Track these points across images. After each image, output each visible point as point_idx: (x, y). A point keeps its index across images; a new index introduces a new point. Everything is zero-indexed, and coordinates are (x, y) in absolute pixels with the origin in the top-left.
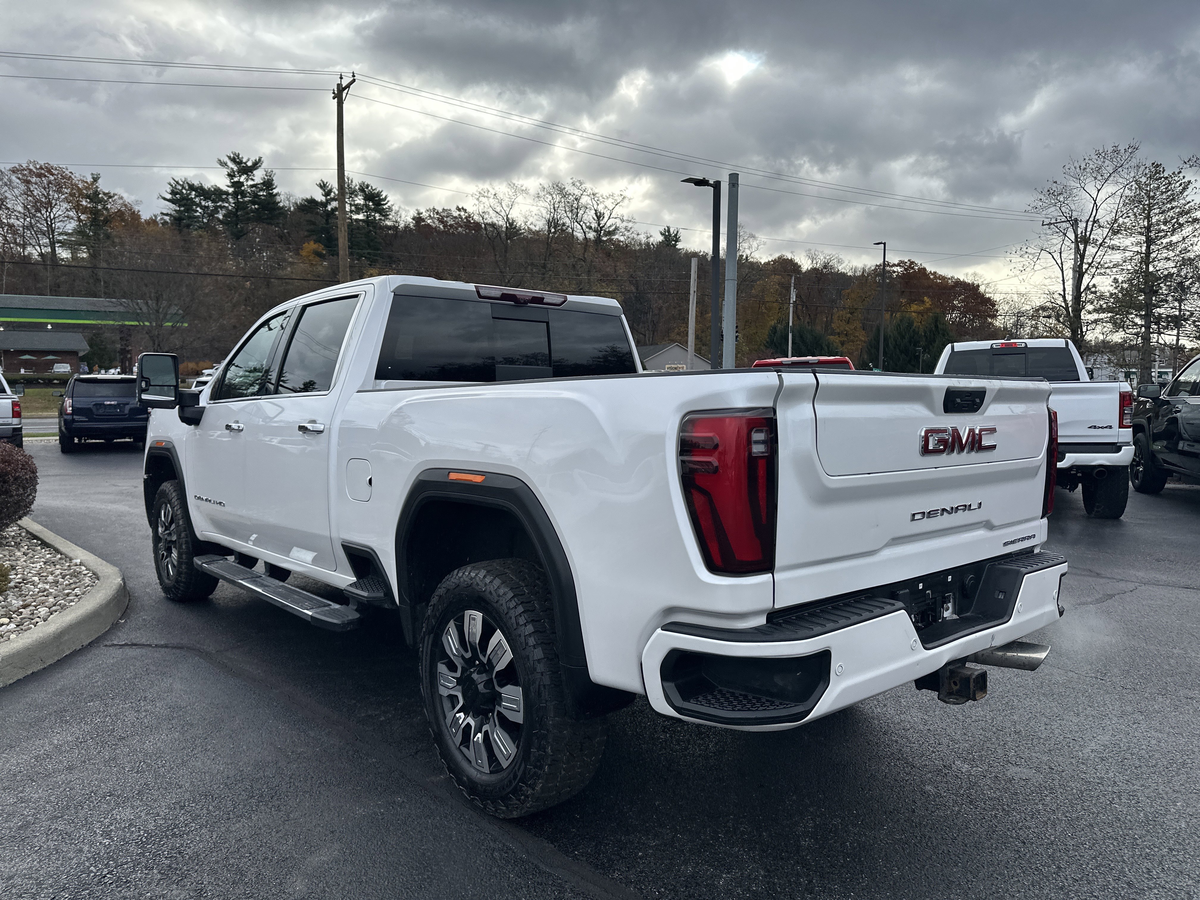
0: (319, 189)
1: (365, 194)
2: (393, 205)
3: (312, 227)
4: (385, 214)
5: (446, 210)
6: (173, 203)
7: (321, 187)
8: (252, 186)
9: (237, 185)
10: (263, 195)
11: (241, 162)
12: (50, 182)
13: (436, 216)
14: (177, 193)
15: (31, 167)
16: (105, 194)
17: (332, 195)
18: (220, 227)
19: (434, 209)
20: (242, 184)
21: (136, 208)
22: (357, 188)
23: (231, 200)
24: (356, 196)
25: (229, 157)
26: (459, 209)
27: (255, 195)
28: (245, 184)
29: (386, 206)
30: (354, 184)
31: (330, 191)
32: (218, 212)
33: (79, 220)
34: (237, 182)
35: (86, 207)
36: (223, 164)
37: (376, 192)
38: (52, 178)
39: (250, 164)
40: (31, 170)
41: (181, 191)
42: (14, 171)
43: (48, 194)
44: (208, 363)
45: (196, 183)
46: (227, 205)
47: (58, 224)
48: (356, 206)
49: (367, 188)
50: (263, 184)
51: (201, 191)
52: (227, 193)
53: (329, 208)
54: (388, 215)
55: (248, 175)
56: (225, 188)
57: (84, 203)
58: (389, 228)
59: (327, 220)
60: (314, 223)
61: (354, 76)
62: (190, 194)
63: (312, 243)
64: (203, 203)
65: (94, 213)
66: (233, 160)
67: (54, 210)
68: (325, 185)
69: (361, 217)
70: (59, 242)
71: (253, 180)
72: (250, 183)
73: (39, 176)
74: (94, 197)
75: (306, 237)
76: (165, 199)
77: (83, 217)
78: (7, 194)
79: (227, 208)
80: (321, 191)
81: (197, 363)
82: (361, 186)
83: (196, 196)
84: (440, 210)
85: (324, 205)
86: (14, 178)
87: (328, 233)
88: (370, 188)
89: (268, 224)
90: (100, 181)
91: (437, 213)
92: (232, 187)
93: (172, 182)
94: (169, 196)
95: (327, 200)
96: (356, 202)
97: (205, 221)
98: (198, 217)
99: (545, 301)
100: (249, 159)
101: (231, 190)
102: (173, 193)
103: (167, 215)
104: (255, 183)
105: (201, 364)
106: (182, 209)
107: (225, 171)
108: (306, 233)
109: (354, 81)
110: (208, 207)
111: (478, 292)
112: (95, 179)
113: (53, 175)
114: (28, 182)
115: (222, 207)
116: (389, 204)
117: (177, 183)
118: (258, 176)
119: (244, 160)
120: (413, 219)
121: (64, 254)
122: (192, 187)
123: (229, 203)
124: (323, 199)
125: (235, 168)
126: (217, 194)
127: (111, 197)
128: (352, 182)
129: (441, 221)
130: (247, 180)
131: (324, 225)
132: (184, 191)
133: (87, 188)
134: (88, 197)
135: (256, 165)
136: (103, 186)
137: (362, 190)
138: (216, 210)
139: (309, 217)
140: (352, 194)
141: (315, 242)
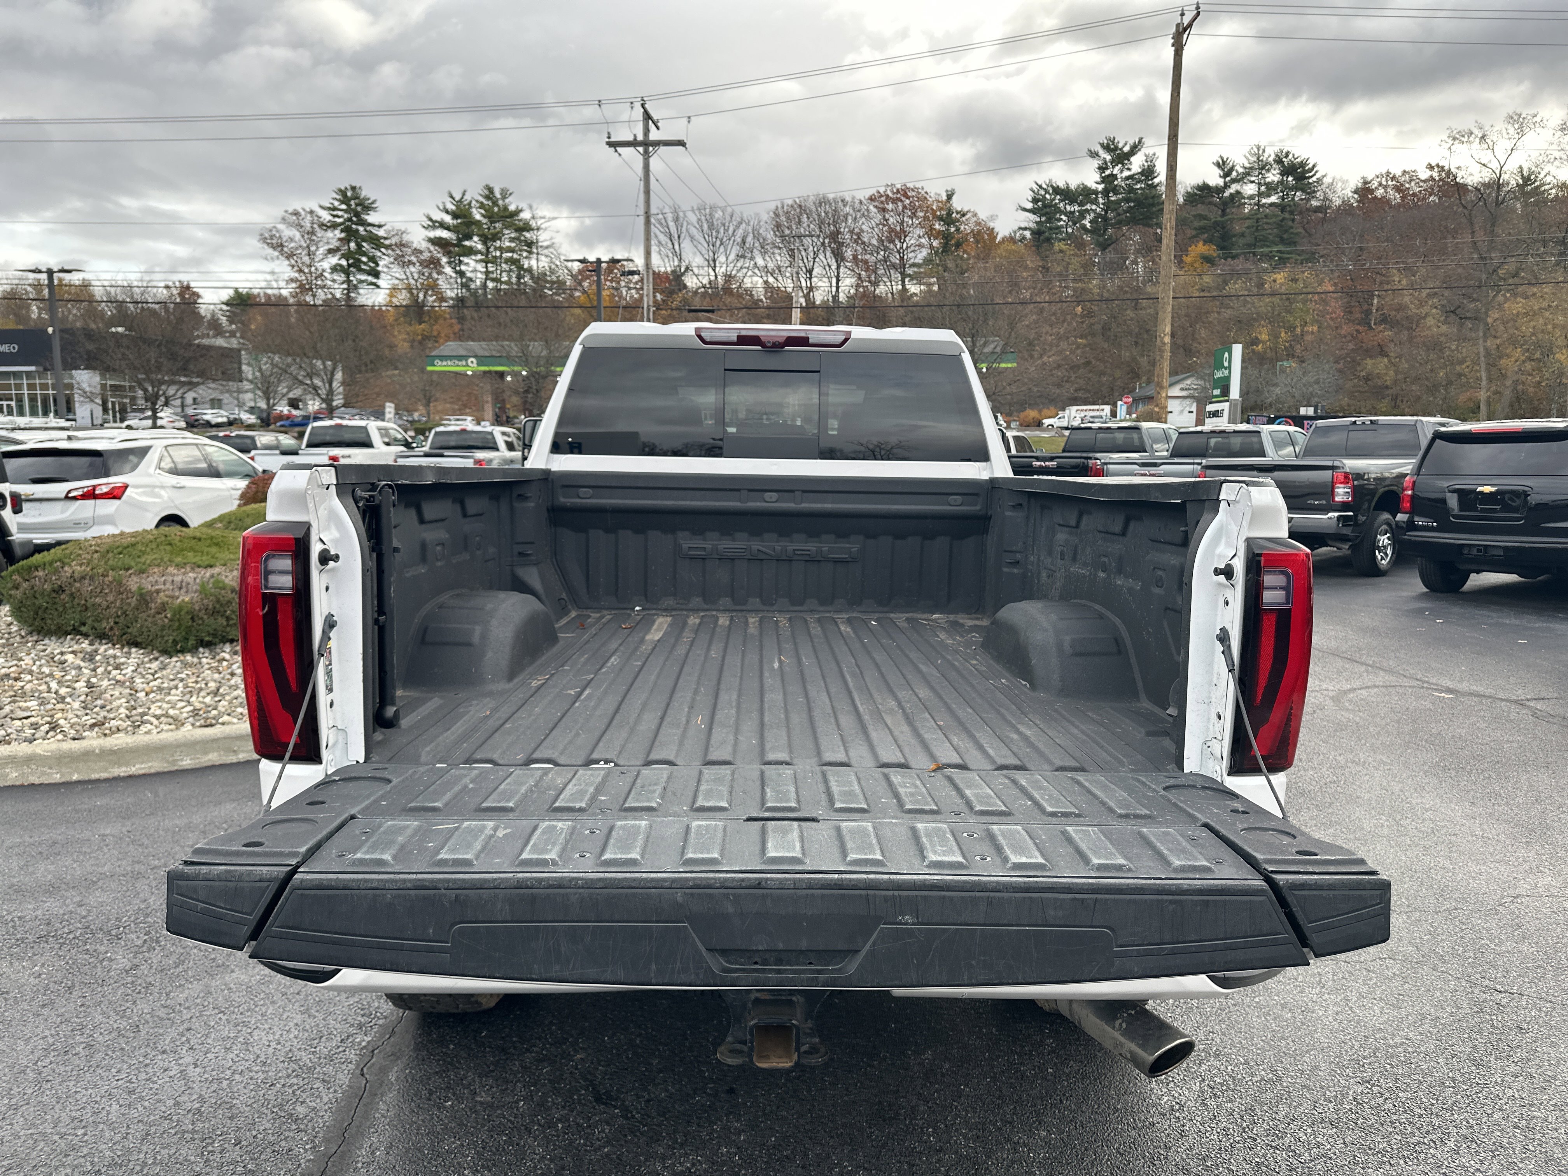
0: (1216, 168)
1: (1283, 166)
2: (1324, 176)
3: (1203, 223)
4: (1309, 191)
5: (1408, 173)
6: (1034, 213)
7: (1218, 165)
8: (1127, 178)
9: (1108, 180)
10: (1141, 188)
11: (1116, 148)
12: (904, 207)
13: (1390, 183)
14: (1038, 200)
15: (889, 192)
16: (957, 213)
17: (1234, 174)
18: (1087, 238)
19: (1388, 173)
20: (1113, 177)
21: (991, 225)
22: (1271, 159)
23: (1101, 201)
24: (1268, 171)
25: (1102, 145)
26: (1431, 168)
27: (1131, 190)
28: (1119, 176)
29: (1314, 179)
30: (1266, 155)
31: (1232, 169)
32: (1084, 218)
33: (931, 247)
34: (1108, 176)
35: (940, 231)
36: (1093, 155)
37: (1299, 160)
38: (908, 201)
39: (1126, 149)
40: (887, 196)
41: (1044, 196)
42: (872, 199)
43: (903, 222)
44: (1053, 410)
45: (1061, 184)
46: (1094, 207)
47: (910, 255)
48: (1267, 185)
49: (1287, 155)
50: (1142, 173)
51: (1066, 194)
52: (1096, 192)
53: (1226, 194)
54: (1315, 192)
55: (1123, 164)
56: (1094, 186)
57: (937, 226)
58: (1318, 209)
59: (1223, 211)
60: (1205, 218)
61: (1198, 8)
62: (1054, 199)
63: (1200, 244)
64: (1068, 208)
65: (946, 237)
66: (1106, 148)
67: (907, 239)
68: (1224, 163)
69: (1274, 199)
70: (909, 275)
71: (1129, 169)
72: (1126, 173)
73: (894, 201)
74: (949, 217)
75: (1194, 237)
76: (1025, 210)
77: (935, 243)
78: (864, 227)
79: (1094, 211)
80: (1218, 172)
81: (1040, 411)
82: (1277, 156)
83: (1061, 200)
84: (1398, 173)
85: (1219, 190)
86: (871, 207)
87: (1224, 228)
88: (1290, 156)
89: (1144, 225)
90: (954, 198)
91: (1393, 178)
92: (1102, 182)
93: (1035, 187)
94: (1029, 206)
95: (1225, 183)
96: (1267, 180)
97: (1070, 230)
98: (1062, 226)
99: (811, 341)
100: (1124, 142)
101: (1101, 187)
102: (1035, 201)
103: (1025, 229)
104: (1131, 173)
105: (1045, 412)
106: (1043, 219)
107: (1096, 163)
108: (1194, 233)
109: (1198, 14)
110: (1073, 213)
111: (700, 337)
112: (950, 197)
113: (908, 197)
114: (884, 210)
115: (1087, 211)
116: (1318, 175)
117: (1040, 187)
118: (1137, 163)
119: (1120, 145)
120: (1355, 192)
121: (914, 288)
122: (1057, 190)
123: (1097, 204)
124: (1221, 182)
125: (1108, 158)
126: (1085, 194)
127: (964, 215)
128: (1264, 151)
129: (1398, 189)
130: (1122, 171)
131: (1219, 219)
132: (1048, 196)
133: (941, 209)
134: (940, 219)
135: (1135, 149)
136: (957, 204)
137: (1279, 161)
138: (1083, 214)
139: (1201, 209)
140: (1263, 168)
141: (1205, 242)
